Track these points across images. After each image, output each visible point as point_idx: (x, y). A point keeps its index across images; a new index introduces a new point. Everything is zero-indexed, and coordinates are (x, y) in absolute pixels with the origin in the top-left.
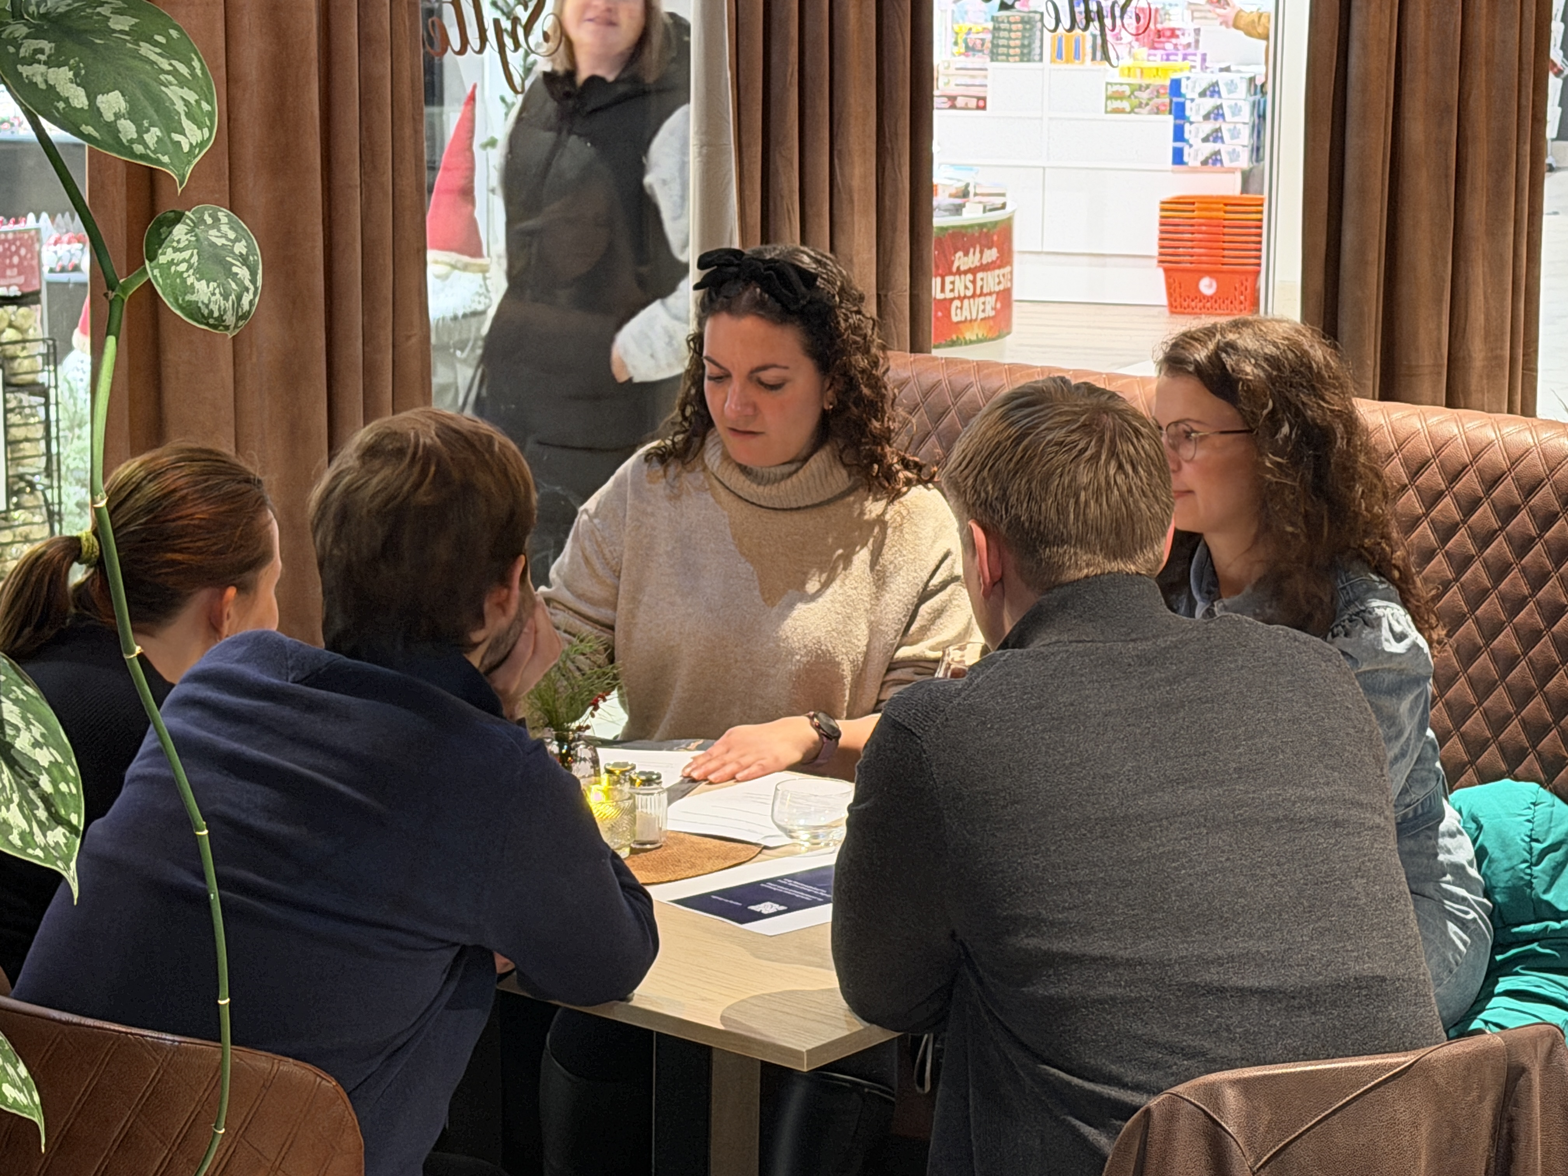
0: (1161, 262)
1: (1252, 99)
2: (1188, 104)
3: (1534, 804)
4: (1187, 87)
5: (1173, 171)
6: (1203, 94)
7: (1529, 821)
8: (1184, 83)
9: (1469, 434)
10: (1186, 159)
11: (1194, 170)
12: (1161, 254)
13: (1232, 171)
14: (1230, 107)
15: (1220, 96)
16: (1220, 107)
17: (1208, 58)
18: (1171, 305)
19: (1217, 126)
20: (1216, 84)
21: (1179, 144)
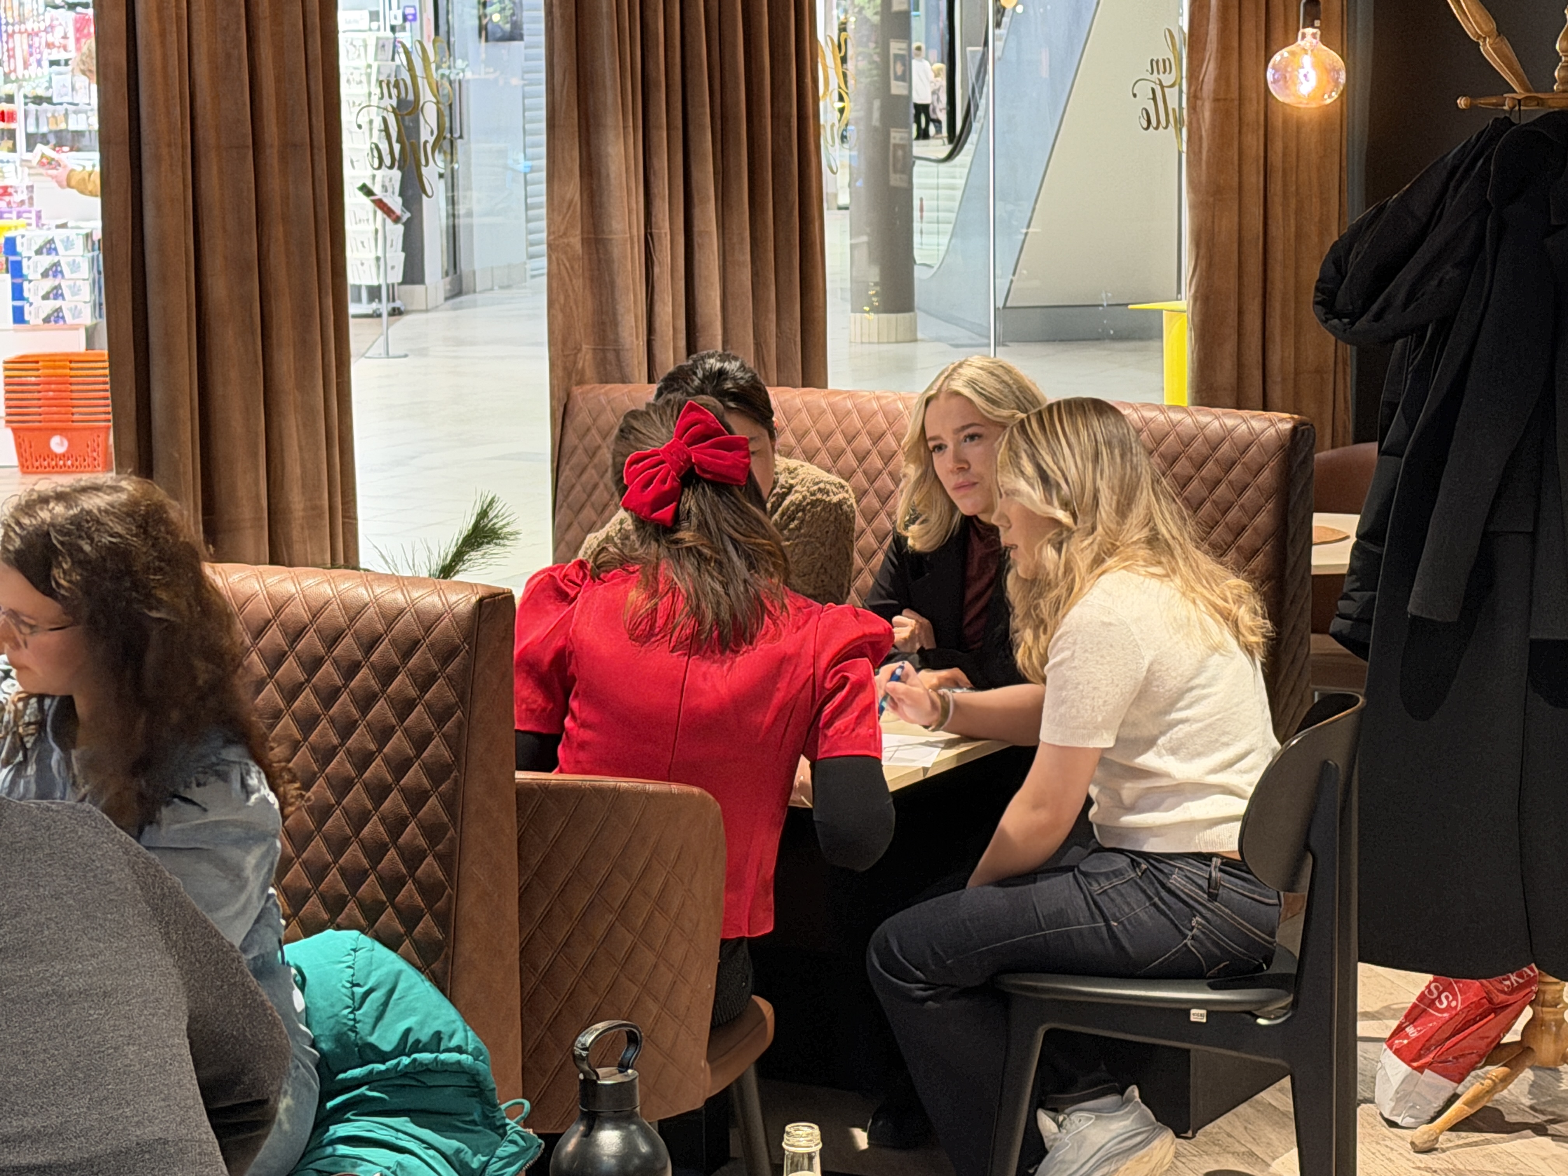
0: (8, 422)
1: (90, 254)
2: (25, 263)
3: (355, 950)
4: (22, 244)
5: (15, 330)
6: (39, 252)
7: (349, 967)
8: (19, 241)
9: (270, 589)
10: (27, 317)
11: (35, 328)
12: (8, 414)
13: (75, 328)
14: (68, 264)
15: (57, 254)
16: (57, 264)
17: (43, 214)
18: (22, 465)
19: (56, 283)
20: (52, 241)
21: (19, 303)
